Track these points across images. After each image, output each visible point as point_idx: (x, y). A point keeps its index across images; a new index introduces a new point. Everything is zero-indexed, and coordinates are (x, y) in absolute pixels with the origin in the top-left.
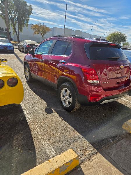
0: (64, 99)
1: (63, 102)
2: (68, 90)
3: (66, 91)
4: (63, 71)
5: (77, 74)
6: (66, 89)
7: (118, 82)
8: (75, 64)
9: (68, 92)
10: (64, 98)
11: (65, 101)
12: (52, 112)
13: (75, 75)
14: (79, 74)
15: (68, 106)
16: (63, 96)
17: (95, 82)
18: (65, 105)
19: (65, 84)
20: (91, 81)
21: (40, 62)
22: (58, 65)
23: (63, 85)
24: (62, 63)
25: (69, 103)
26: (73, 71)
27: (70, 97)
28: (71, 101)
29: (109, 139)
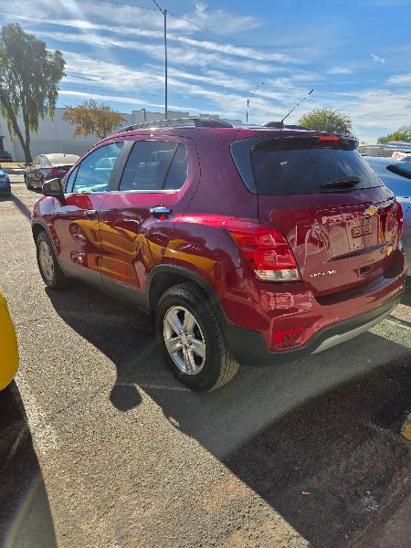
0: (178, 345)
1: (175, 356)
2: (187, 312)
3: (181, 315)
4: (163, 242)
5: (216, 250)
6: (180, 307)
7: (363, 265)
8: (205, 218)
9: (190, 319)
10: (176, 342)
11: (180, 351)
12: (138, 401)
13: (206, 253)
14: (222, 248)
15: (195, 369)
16: (174, 335)
17: (286, 274)
18: (183, 369)
19: (177, 291)
20: (269, 275)
21: (84, 218)
22: (147, 225)
23: (169, 296)
24: (157, 215)
25: (198, 360)
26: (199, 242)
27: (198, 337)
28: (202, 354)
29: (366, 495)
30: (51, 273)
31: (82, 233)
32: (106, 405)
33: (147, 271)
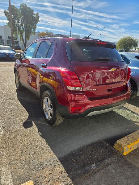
0: (46, 110)
1: (46, 113)
2: (49, 99)
3: (47, 100)
5: (58, 79)
6: (47, 97)
7: (109, 89)
9: (49, 102)
12: (31, 125)
15: (50, 118)
16: (46, 106)
17: (78, 88)
18: (47, 118)
19: (46, 92)
20: (72, 88)
24: (43, 66)
25: (51, 115)
27: (51, 108)
29: (93, 164)
30: (18, 84)
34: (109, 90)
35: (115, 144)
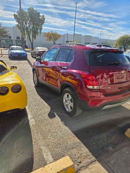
0: (67, 104)
3: (68, 96)
4: (66, 76)
5: (78, 79)
8: (78, 71)
9: (70, 97)
11: (67, 105)
12: (55, 116)
13: (76, 80)
14: (80, 79)
15: (70, 110)
16: (66, 101)
17: (95, 87)
18: (67, 110)
19: (67, 89)
20: (91, 87)
21: (46, 68)
22: (62, 71)
23: (65, 91)
24: (64, 69)
25: (71, 108)
26: (75, 77)
27: (72, 102)
28: (72, 106)
29: (110, 146)
30: (36, 82)
31: (45, 72)
32: (47, 117)
33: (61, 83)
34: (119, 88)
35: (126, 132)
